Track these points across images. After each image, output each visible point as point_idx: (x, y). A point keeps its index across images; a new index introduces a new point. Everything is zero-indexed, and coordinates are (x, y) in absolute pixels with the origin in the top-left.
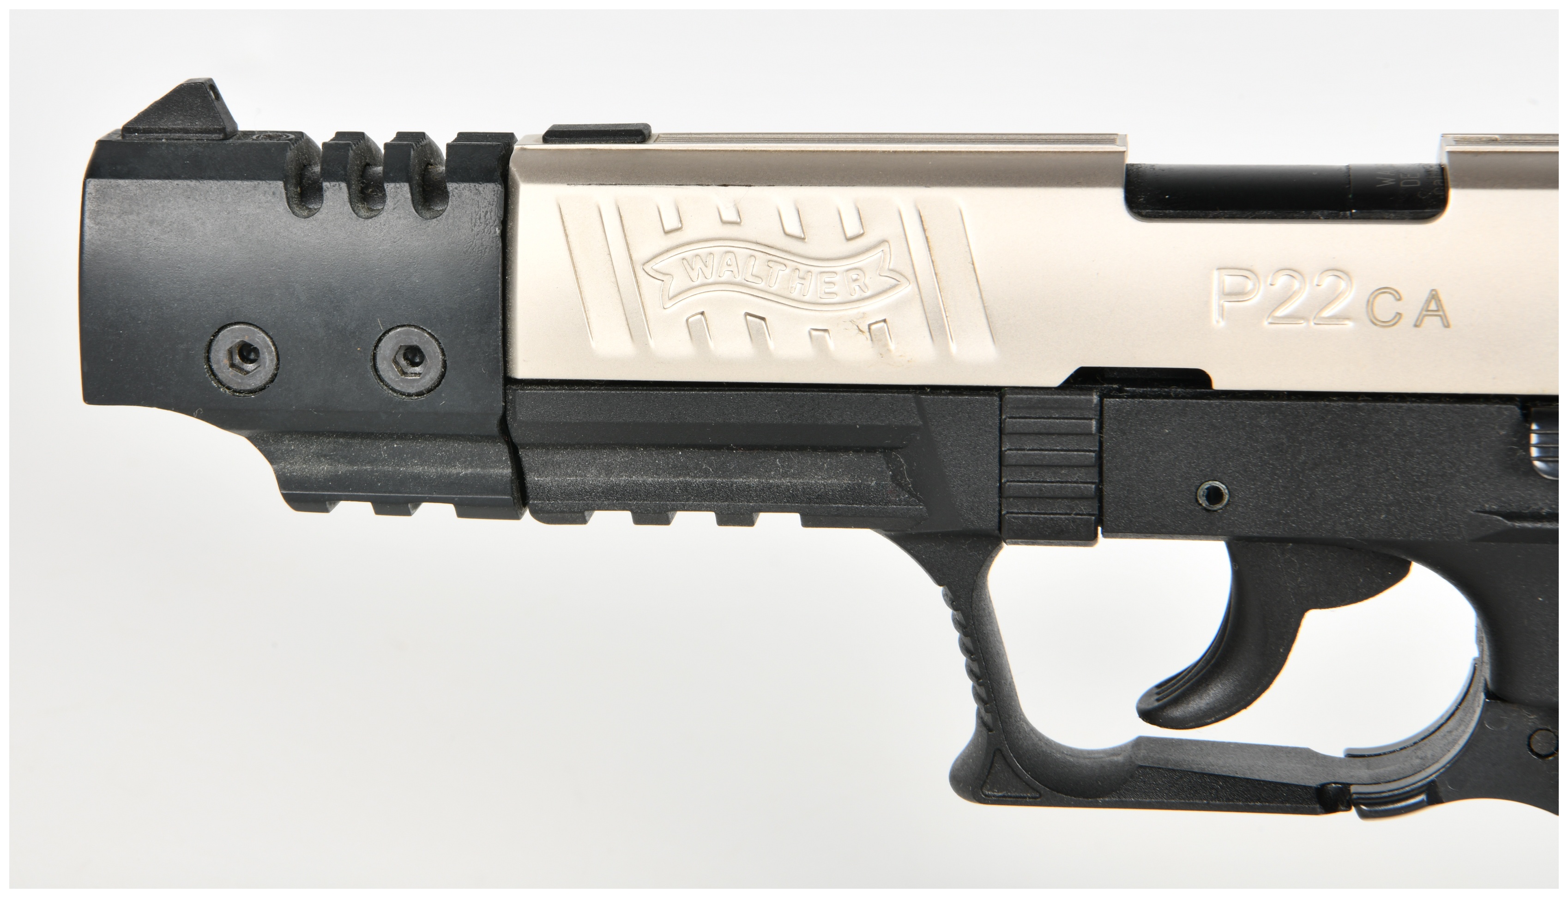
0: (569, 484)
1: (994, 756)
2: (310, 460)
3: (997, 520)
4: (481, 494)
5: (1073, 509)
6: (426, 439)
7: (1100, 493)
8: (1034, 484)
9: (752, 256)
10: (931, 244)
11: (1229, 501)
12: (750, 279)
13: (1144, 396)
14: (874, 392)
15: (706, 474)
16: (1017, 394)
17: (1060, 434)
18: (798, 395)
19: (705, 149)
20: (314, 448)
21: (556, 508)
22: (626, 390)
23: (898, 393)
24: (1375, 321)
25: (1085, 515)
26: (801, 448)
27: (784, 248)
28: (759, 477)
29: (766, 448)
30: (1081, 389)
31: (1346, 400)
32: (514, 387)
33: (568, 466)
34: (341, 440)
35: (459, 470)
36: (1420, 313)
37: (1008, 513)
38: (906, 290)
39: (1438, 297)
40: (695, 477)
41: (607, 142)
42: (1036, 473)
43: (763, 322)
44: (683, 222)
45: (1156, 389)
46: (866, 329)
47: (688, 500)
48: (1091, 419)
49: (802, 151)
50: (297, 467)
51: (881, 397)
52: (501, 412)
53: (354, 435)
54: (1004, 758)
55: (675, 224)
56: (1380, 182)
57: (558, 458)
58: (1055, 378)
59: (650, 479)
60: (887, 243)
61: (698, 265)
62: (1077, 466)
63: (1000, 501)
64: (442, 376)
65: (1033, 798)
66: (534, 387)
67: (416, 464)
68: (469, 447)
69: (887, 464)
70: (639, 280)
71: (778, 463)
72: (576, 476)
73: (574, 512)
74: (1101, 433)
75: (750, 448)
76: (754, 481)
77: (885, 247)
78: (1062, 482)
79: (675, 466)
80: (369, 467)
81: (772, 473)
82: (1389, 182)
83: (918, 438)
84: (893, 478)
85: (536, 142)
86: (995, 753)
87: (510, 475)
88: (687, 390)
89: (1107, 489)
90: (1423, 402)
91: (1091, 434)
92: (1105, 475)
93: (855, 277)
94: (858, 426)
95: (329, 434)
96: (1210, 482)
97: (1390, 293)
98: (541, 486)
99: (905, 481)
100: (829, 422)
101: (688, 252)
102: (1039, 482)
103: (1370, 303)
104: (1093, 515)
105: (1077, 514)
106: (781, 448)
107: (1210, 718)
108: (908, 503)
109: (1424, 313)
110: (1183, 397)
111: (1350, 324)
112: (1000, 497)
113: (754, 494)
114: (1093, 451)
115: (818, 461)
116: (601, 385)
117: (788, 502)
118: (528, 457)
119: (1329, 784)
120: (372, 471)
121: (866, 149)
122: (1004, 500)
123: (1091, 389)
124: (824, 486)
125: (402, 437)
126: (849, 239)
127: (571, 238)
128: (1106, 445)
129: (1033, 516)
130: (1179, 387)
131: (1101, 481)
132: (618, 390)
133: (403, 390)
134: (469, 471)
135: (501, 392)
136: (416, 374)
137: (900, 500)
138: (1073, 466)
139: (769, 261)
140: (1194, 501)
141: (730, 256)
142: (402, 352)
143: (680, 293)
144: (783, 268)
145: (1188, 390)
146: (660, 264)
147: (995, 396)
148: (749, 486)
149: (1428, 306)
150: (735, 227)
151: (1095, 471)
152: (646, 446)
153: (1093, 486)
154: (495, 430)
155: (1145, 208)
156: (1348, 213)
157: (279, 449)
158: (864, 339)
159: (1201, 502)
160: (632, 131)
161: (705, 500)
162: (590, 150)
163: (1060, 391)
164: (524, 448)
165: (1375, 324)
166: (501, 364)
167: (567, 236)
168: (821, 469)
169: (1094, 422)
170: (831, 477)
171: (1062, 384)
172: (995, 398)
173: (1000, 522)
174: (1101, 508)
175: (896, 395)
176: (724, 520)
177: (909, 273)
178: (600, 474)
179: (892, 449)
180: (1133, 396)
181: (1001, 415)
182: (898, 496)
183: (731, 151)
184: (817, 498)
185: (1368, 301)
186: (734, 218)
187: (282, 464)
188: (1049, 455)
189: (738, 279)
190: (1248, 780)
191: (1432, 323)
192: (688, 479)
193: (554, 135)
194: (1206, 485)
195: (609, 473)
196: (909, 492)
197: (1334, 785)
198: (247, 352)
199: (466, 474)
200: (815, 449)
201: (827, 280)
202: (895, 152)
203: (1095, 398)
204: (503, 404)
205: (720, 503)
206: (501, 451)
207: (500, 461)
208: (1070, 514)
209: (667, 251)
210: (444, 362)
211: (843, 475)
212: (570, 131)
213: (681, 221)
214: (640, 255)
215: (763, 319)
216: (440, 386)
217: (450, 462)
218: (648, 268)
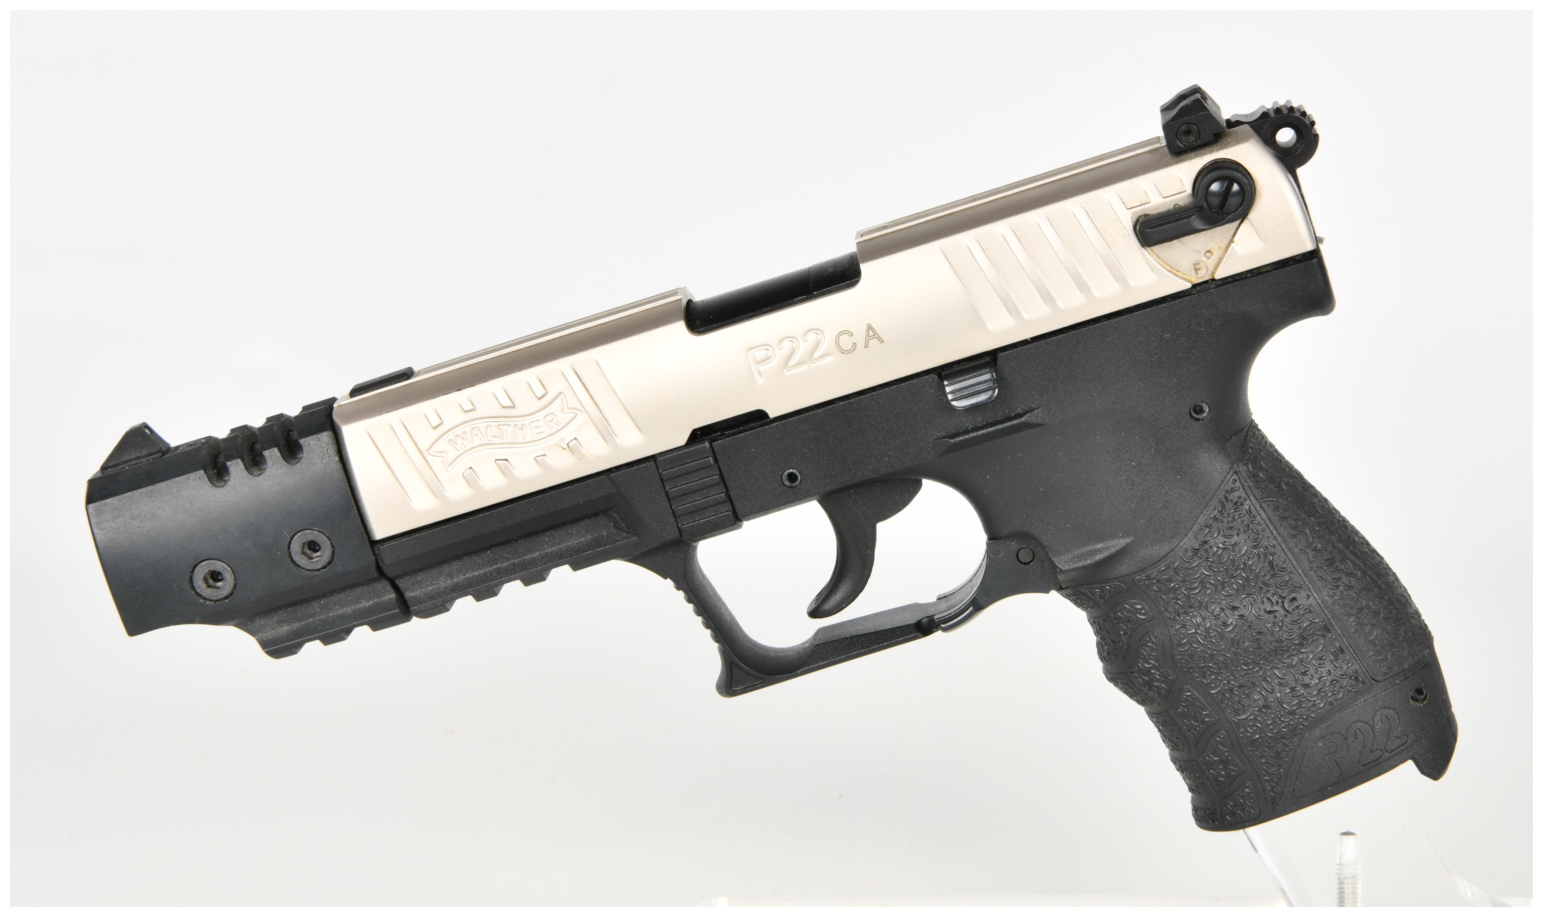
0: (431, 591)
1: (731, 667)
2: (275, 627)
3: (678, 531)
4: (381, 614)
5: (717, 511)
6: (339, 592)
7: (729, 496)
8: (690, 504)
9: (488, 426)
10: (587, 386)
11: (801, 478)
12: (491, 439)
13: (734, 434)
14: (583, 481)
15: (508, 559)
16: (663, 456)
17: (695, 471)
18: (541, 497)
19: (444, 372)
20: (275, 619)
21: (427, 607)
22: (442, 526)
23: (597, 477)
24: (843, 352)
25: (725, 512)
26: (556, 527)
27: (505, 415)
28: (539, 551)
29: (536, 533)
30: (698, 442)
31: (844, 400)
32: (377, 546)
33: (427, 581)
34: (290, 609)
35: (365, 604)
36: (866, 339)
37: (682, 525)
38: (582, 417)
39: (872, 327)
40: (502, 563)
41: (387, 386)
42: (690, 498)
43: (507, 462)
44: (443, 419)
45: (741, 428)
46: (566, 446)
47: (501, 578)
48: (709, 457)
49: (501, 356)
50: (269, 633)
51: (588, 483)
52: (374, 562)
53: (295, 604)
54: (737, 666)
55: (438, 422)
56: (826, 271)
57: (419, 578)
58: (682, 441)
59: (477, 573)
60: (562, 394)
61: (459, 441)
62: (711, 486)
63: (676, 520)
64: (333, 553)
65: (761, 683)
66: (389, 542)
67: (338, 609)
68: (366, 589)
69: (609, 519)
70: (428, 460)
71: (547, 539)
72: (434, 585)
73: (438, 606)
74: (718, 463)
75: (527, 536)
76: (536, 554)
77: (562, 396)
78: (706, 498)
79: (488, 561)
80: (311, 620)
81: (546, 546)
82: (831, 270)
83: (618, 499)
84: (615, 526)
85: (347, 399)
86: (730, 665)
87: (395, 597)
88: (477, 515)
89: (732, 493)
90: (884, 388)
91: (711, 466)
92: (728, 486)
93: (551, 419)
94: (581, 504)
95: (280, 608)
96: (787, 471)
97: (846, 333)
98: (414, 597)
99: (622, 526)
100: (564, 507)
101: (451, 435)
102: (693, 502)
103: (837, 342)
104: (729, 511)
105: (720, 514)
106: (545, 530)
107: (844, 604)
108: (627, 538)
109: (868, 338)
110: (756, 428)
111: (830, 359)
112: (675, 518)
113: (538, 562)
114: (717, 475)
115: (569, 531)
116: (428, 528)
117: (559, 560)
118: (401, 583)
119: (923, 619)
120: (314, 621)
121: (536, 343)
122: (677, 519)
123: (704, 440)
124: (577, 544)
125: (324, 596)
126: (540, 399)
127: (381, 449)
128: (723, 469)
129: (696, 522)
130: (753, 422)
131: (727, 491)
132: (438, 528)
133: (314, 568)
134: (371, 603)
135: (370, 550)
136: (318, 557)
137: (622, 538)
138: (708, 487)
139: (499, 425)
140: (782, 484)
141: (475, 430)
142: (306, 546)
143: (454, 461)
144: (508, 427)
145: (759, 423)
146: (438, 447)
147: (652, 461)
148: (535, 558)
149: (869, 334)
150: (473, 412)
151: (722, 485)
152: (468, 554)
153: (724, 494)
154: (375, 574)
155: (701, 328)
156: (812, 295)
157: (255, 626)
158: (567, 453)
159: (786, 484)
160: (400, 374)
161: (511, 575)
162: (378, 393)
163: (687, 447)
164: (397, 579)
165: (844, 353)
166: (365, 534)
167: (378, 448)
168: (572, 534)
169: (711, 458)
170: (580, 538)
171: (686, 442)
172: (652, 462)
173: (680, 532)
174: (733, 506)
175: (596, 479)
176: (527, 582)
177: (580, 407)
178: (447, 579)
179: (608, 510)
180: (729, 436)
181: (658, 471)
182: (621, 536)
183: (460, 368)
184: (575, 552)
185: (836, 342)
186: (471, 407)
187: (260, 635)
188: (693, 485)
189: (485, 441)
190: (877, 632)
191: (874, 343)
192: (498, 565)
193: (355, 392)
194: (786, 473)
195: (452, 577)
196: (626, 532)
197: (926, 619)
198: (215, 576)
199: (369, 605)
200: (564, 524)
201: (536, 426)
202: (553, 339)
203: (707, 444)
204: (374, 557)
205: (520, 574)
206: (384, 585)
207: (387, 591)
208: (717, 515)
209: (439, 438)
210: (332, 544)
211: (586, 534)
212: (364, 386)
213: (441, 419)
214: (424, 447)
215: (506, 460)
216: (334, 559)
217: (358, 600)
218: (430, 452)
